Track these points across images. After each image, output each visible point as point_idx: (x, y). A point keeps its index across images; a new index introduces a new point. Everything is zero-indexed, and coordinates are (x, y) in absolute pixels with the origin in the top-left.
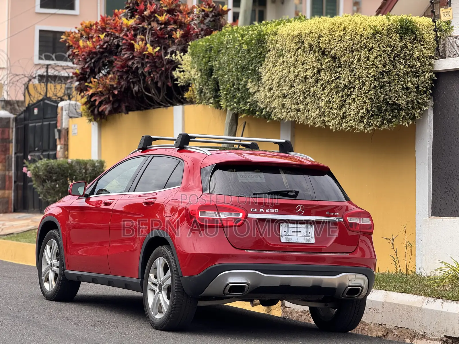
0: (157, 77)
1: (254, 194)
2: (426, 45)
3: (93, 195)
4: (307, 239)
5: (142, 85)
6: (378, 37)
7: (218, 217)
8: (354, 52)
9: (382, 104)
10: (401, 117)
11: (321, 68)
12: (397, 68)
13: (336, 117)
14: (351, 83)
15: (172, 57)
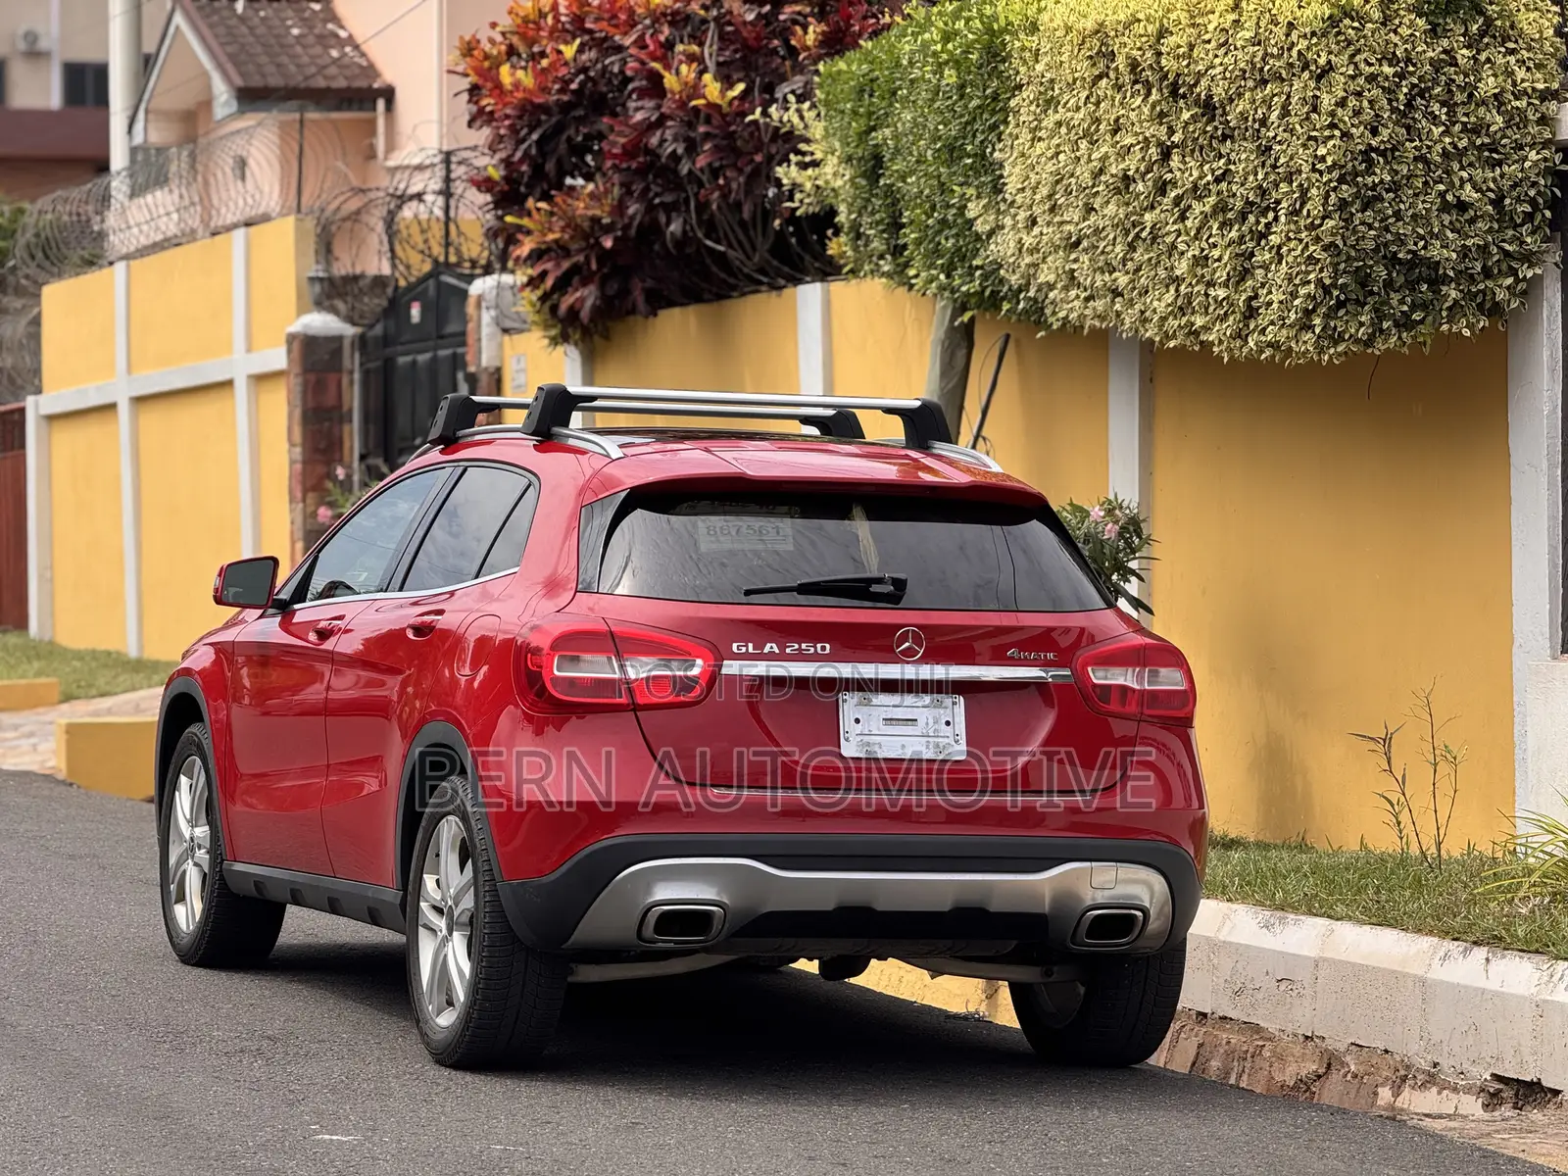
0: (739, 184)
1: (748, 593)
2: (1528, 51)
3: (304, 601)
4: (937, 745)
5: (694, 215)
6: (1350, 31)
7: (617, 676)
8: (1269, 86)
9: (1372, 262)
10: (1444, 307)
11: (1169, 144)
12: (1419, 136)
13: (1226, 313)
14: (1263, 192)
15: (770, 116)
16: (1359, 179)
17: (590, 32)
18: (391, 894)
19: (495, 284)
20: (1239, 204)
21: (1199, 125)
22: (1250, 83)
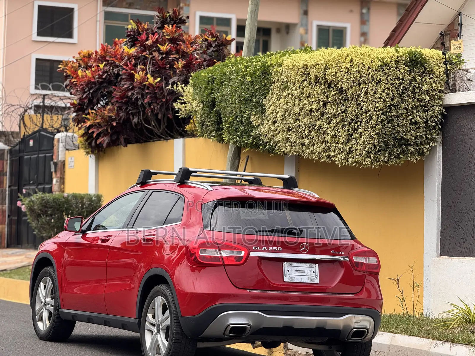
0: (158, 108)
1: (257, 232)
2: (436, 78)
3: (90, 231)
4: (311, 279)
5: (142, 117)
6: (386, 70)
7: (219, 255)
8: (361, 85)
9: (389, 139)
10: (409, 153)
11: (327, 101)
12: (405, 102)
13: (342, 152)
14: (357, 116)
15: (173, 88)
16: (388, 114)
17: (108, 61)
18: (133, 320)
19: (65, 135)
20: (349, 120)
21: (337, 96)
22: (355, 84)
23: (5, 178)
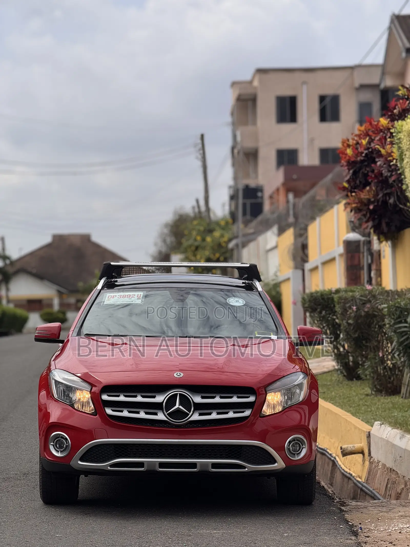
5: (396, 197)
23: (362, 272)
